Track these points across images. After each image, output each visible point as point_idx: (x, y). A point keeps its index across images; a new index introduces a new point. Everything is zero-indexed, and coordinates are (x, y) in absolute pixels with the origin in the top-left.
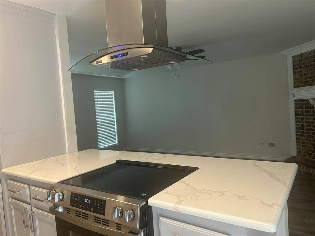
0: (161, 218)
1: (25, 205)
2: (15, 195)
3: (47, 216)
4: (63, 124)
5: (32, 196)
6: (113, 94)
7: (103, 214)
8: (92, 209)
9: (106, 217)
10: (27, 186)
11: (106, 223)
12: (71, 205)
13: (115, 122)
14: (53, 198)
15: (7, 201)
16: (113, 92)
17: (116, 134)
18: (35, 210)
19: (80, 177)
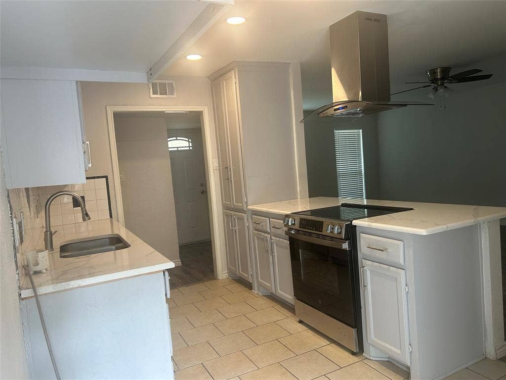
0: (361, 234)
1: (266, 235)
2: (259, 227)
3: (282, 242)
4: (295, 171)
5: (272, 226)
6: (361, 133)
7: (321, 231)
8: (314, 229)
9: (324, 233)
10: (268, 219)
11: (325, 237)
12: (300, 227)
13: (363, 172)
14: (288, 223)
15: (251, 234)
16: (361, 130)
17: (364, 190)
18: (273, 238)
19: (309, 212)
